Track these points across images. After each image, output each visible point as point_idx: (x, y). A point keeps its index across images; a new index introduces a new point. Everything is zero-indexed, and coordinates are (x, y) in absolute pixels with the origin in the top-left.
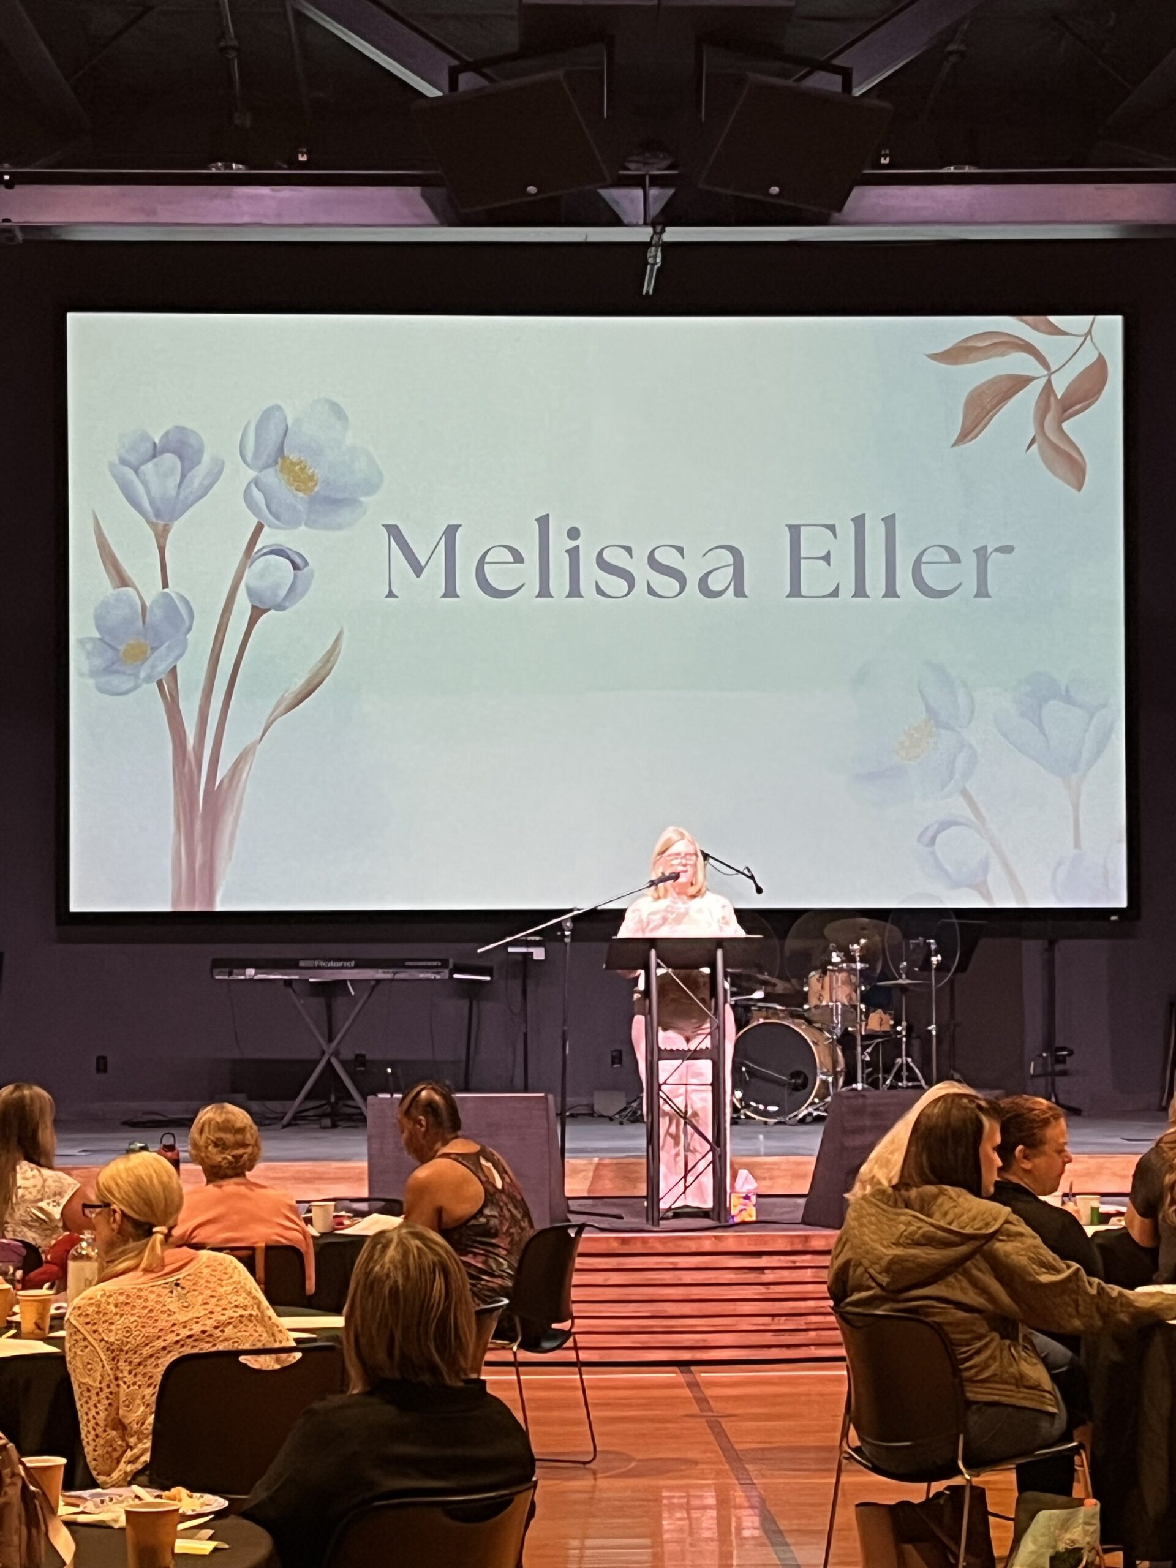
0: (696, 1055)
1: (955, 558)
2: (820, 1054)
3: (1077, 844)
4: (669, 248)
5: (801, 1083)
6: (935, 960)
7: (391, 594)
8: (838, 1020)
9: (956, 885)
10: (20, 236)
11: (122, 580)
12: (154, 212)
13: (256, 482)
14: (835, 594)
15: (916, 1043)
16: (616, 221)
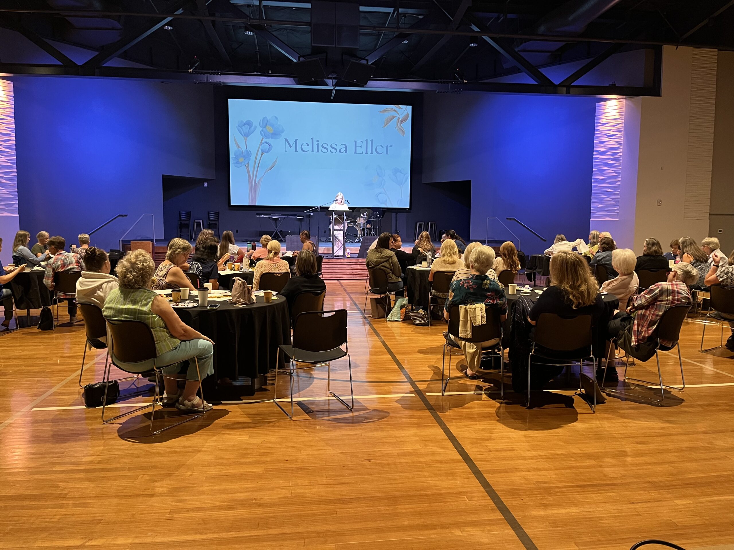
0: (340, 230)
1: (383, 147)
2: (359, 231)
3: (402, 197)
4: (336, 90)
5: (356, 236)
6: (378, 216)
7: (286, 151)
8: (362, 225)
9: (381, 203)
10: (222, 84)
11: (239, 147)
12: (246, 81)
13: (262, 130)
14: (362, 153)
15: (375, 230)
16: (327, 85)
